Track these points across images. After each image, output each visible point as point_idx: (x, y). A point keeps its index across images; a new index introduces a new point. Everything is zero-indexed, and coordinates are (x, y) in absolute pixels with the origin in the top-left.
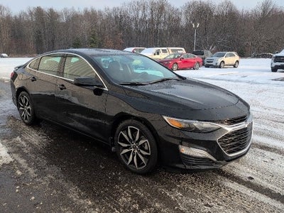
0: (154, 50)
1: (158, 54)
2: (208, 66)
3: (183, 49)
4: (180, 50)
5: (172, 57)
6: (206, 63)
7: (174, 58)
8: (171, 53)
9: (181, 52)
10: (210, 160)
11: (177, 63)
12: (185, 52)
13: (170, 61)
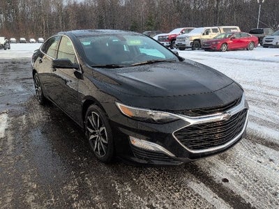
0: (203, 29)
1: (207, 34)
2: (266, 46)
3: (238, 28)
4: (233, 29)
5: (223, 36)
6: (264, 43)
7: (225, 38)
8: (222, 32)
9: (235, 31)
10: (166, 155)
11: (226, 44)
12: (239, 31)
13: (219, 41)
